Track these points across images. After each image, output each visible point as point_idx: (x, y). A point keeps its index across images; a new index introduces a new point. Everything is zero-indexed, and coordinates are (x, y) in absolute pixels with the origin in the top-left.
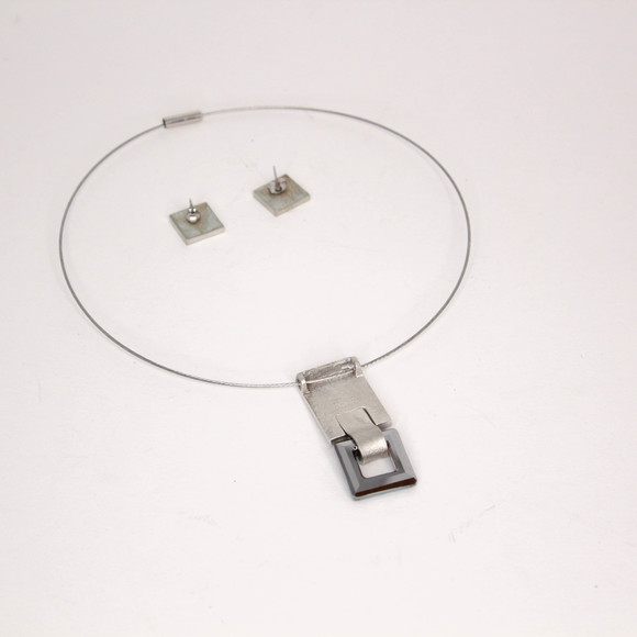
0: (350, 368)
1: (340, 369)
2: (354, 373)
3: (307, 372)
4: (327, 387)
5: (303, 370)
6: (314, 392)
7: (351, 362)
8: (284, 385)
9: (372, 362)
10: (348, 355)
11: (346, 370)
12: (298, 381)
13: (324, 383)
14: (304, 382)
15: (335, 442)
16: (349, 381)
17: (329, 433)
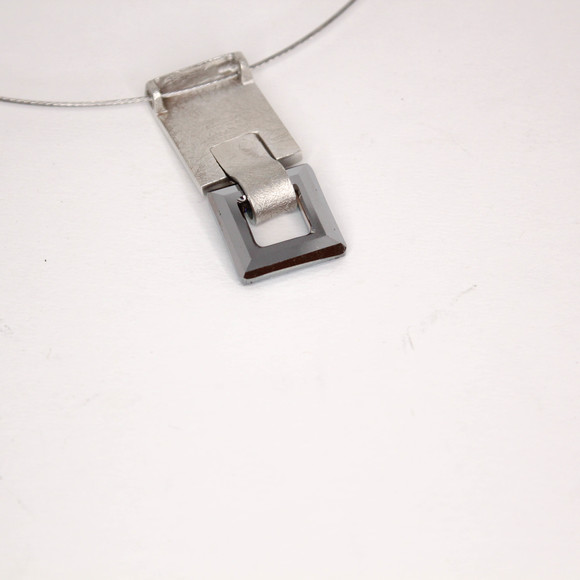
0: (233, 72)
1: (216, 73)
2: (238, 79)
3: (162, 79)
4: (196, 103)
5: (156, 74)
6: (175, 110)
7: (234, 61)
8: (126, 102)
9: (267, 61)
10: (228, 50)
11: (226, 75)
12: (149, 94)
13: (191, 97)
14: (157, 95)
15: (209, 189)
16: (232, 91)
17: (199, 175)
